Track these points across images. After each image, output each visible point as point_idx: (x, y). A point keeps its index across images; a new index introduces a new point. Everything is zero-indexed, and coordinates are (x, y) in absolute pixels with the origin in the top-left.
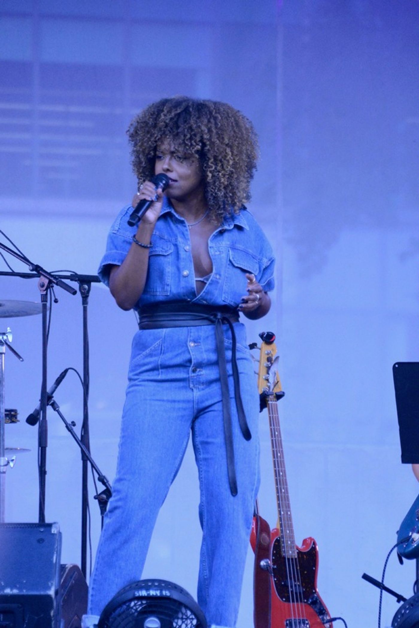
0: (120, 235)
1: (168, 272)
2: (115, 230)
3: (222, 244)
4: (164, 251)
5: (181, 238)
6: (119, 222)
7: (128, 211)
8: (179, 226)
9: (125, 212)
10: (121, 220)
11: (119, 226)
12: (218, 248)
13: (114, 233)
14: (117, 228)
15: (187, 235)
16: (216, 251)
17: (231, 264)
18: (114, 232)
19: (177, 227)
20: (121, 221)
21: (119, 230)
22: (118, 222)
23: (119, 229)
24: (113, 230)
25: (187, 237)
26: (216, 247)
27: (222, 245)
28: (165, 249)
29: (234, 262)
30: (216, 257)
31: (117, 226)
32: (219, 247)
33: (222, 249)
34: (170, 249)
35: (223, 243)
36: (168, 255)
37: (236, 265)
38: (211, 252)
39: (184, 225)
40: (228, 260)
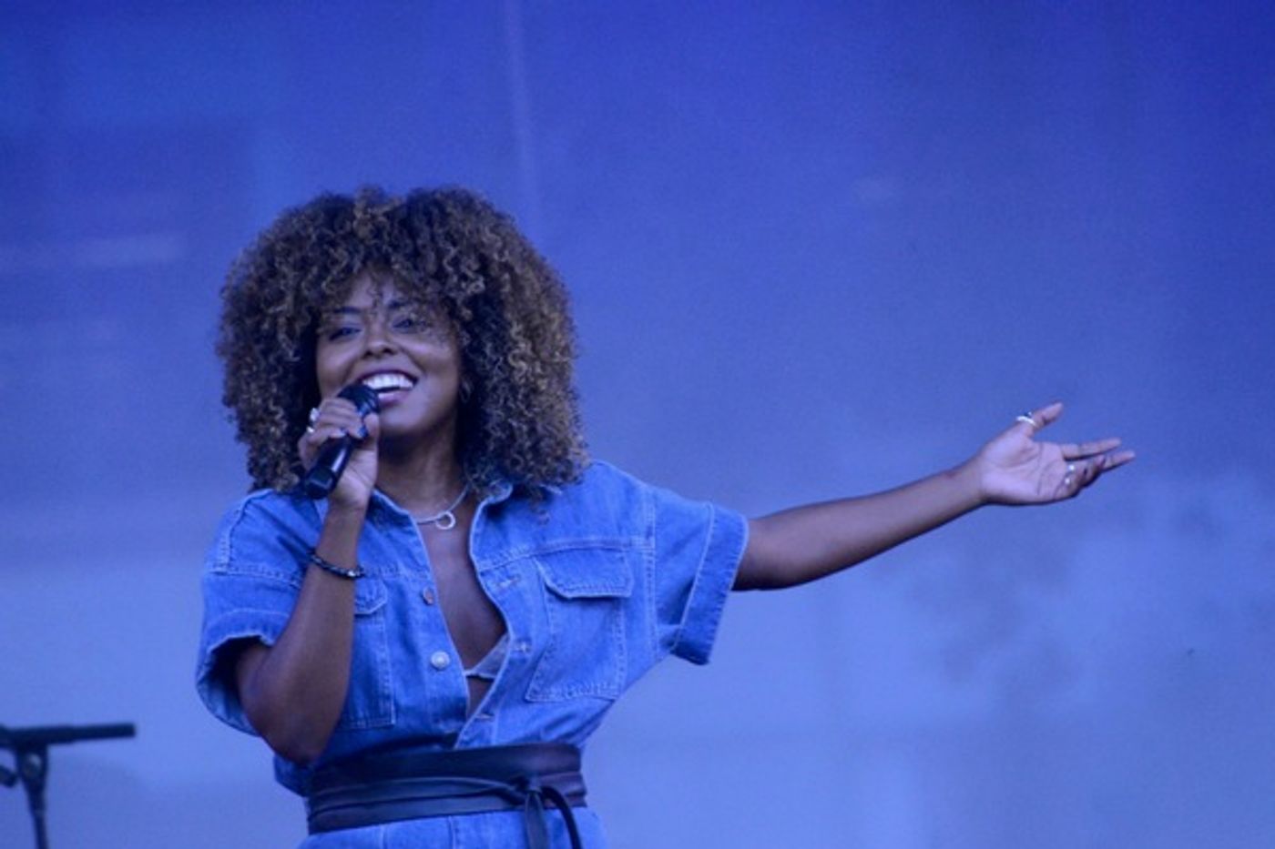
0: (239, 575)
1: (384, 662)
2: (221, 565)
3: (510, 555)
4: (362, 602)
5: (407, 565)
6: (228, 543)
7: (246, 511)
8: (395, 532)
9: (239, 515)
10: (231, 535)
11: (231, 552)
12: (502, 569)
13: (218, 574)
14: (225, 560)
15: (421, 555)
16: (502, 580)
17: (553, 597)
18: (219, 569)
19: (389, 536)
20: (233, 539)
21: (232, 562)
22: (224, 543)
23: (231, 559)
24: (215, 566)
25: (421, 562)
26: (497, 569)
27: (510, 559)
28: (364, 598)
29: (560, 591)
30: (506, 595)
31: (224, 554)
32: (504, 566)
33: (513, 568)
34: (379, 596)
35: (513, 551)
36: (375, 613)
37: (569, 595)
38: (488, 588)
39: (408, 529)
40: (543, 588)
